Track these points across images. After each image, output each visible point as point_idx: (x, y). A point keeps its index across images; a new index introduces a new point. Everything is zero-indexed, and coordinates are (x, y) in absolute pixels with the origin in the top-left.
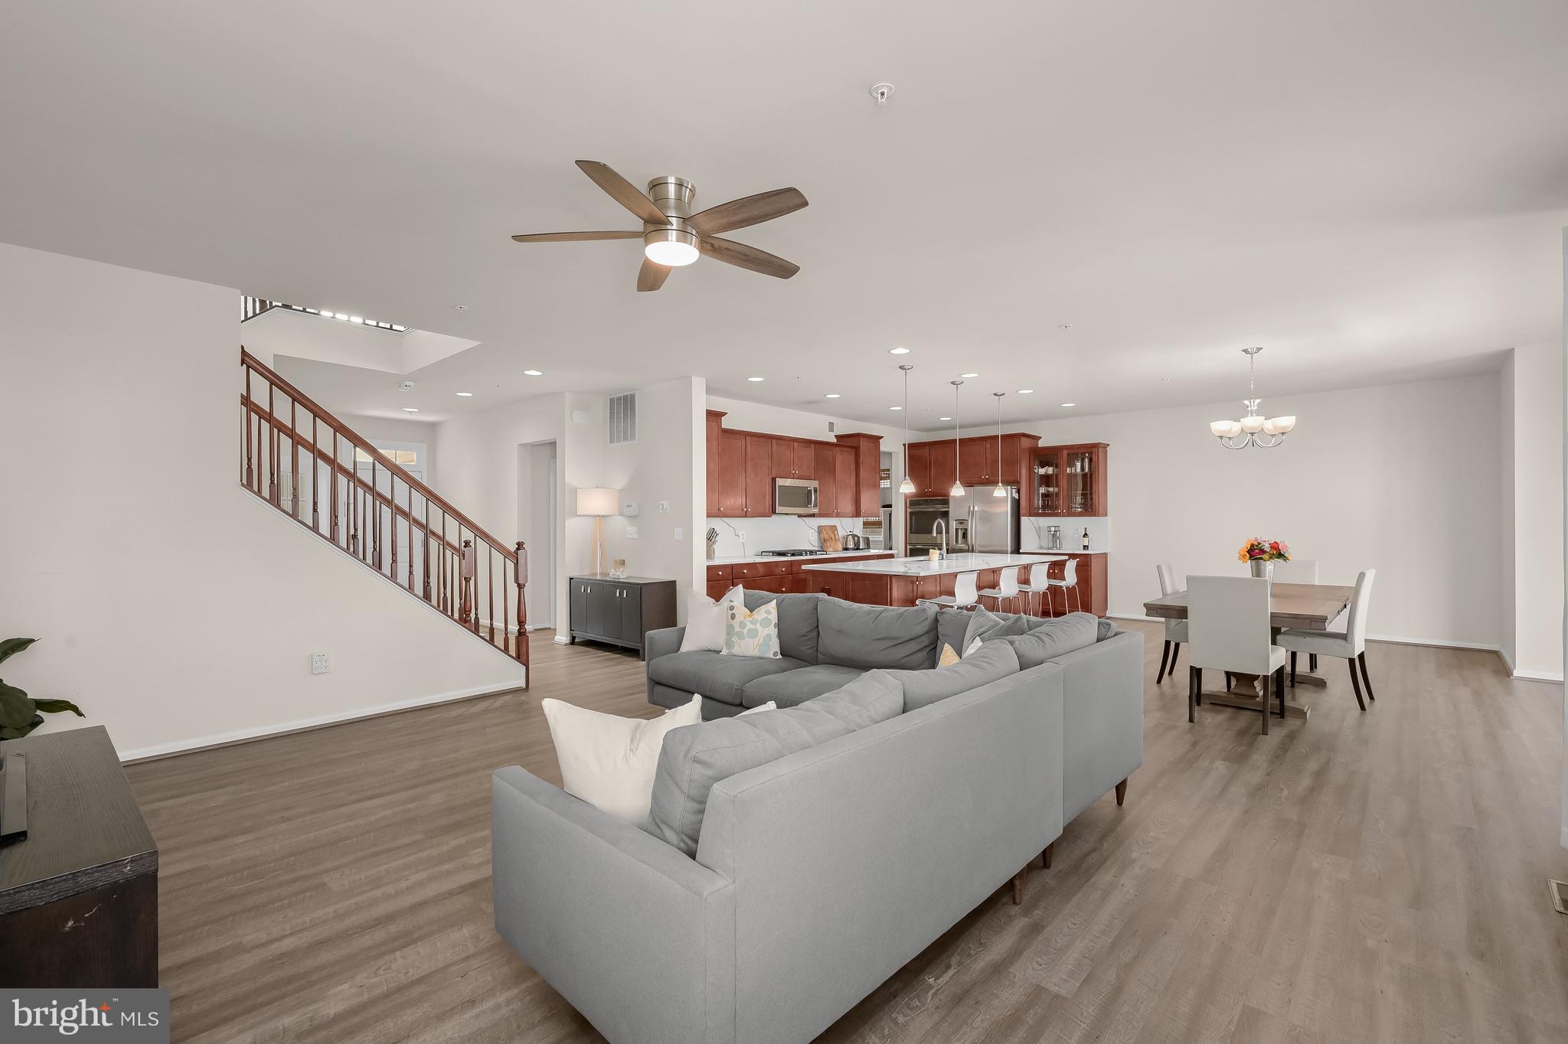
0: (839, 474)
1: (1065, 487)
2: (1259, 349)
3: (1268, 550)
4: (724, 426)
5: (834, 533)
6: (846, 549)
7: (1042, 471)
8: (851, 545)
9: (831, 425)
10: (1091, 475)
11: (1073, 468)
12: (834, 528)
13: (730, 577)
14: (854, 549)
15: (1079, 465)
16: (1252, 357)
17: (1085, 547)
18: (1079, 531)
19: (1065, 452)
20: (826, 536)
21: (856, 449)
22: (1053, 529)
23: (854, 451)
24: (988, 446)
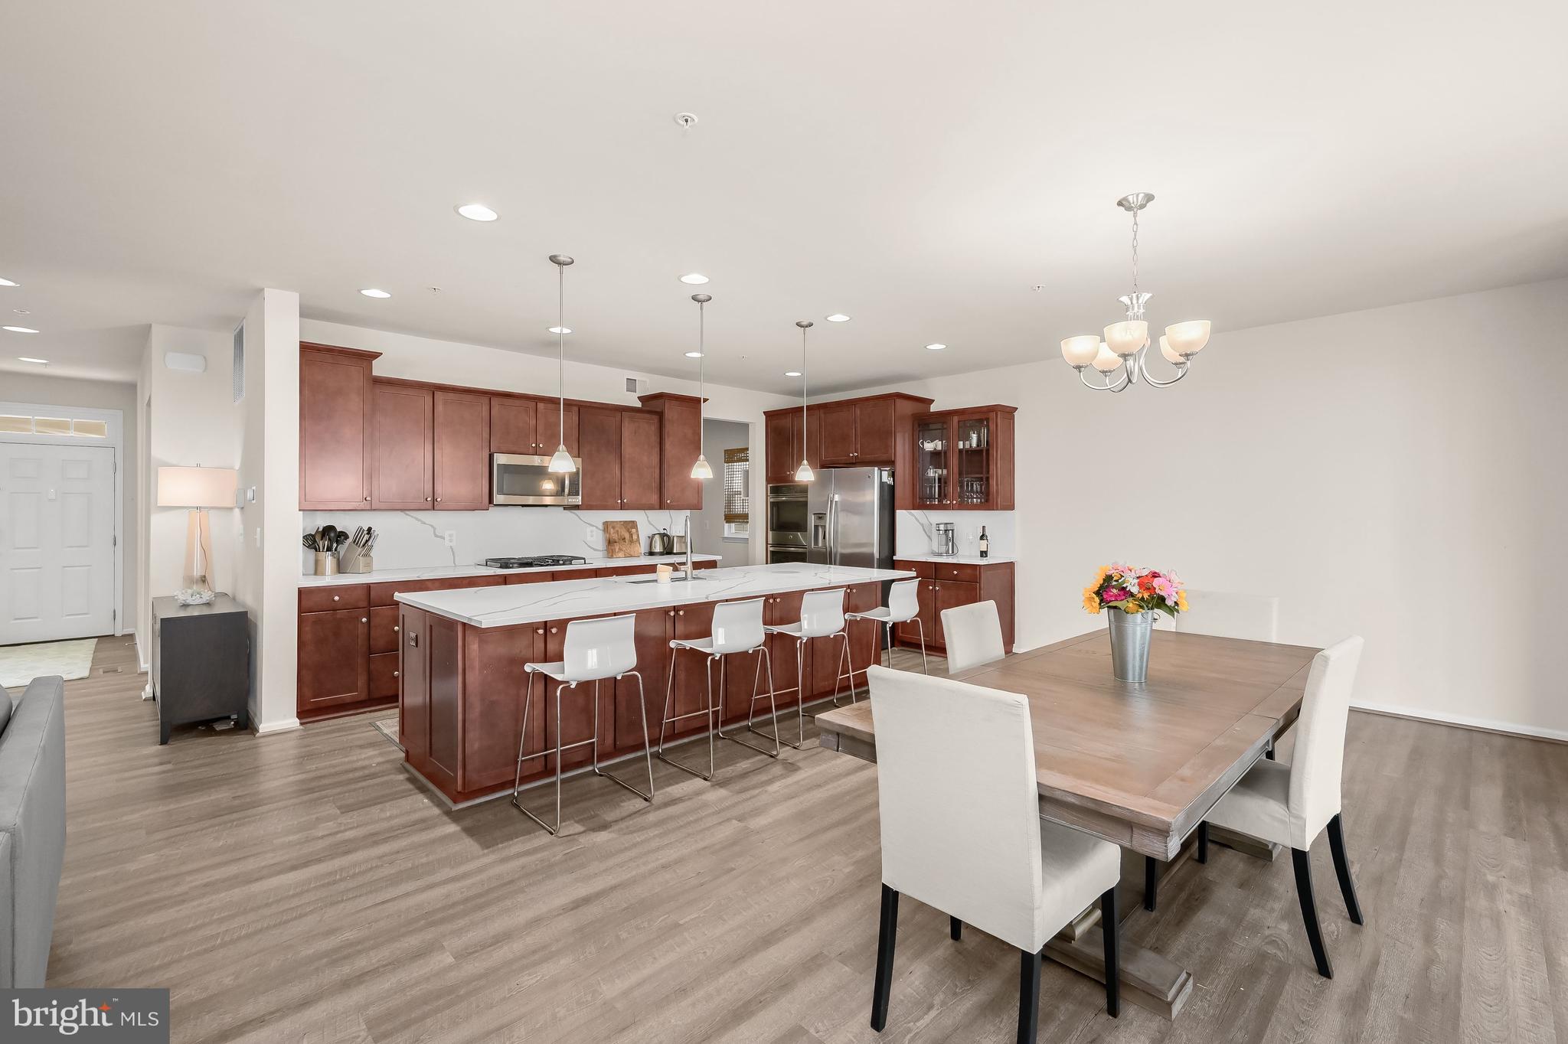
0: (628, 449)
1: (956, 470)
2: (1150, 198)
3: (1135, 590)
4: (376, 372)
5: (630, 532)
6: (651, 554)
7: (929, 446)
8: (658, 548)
9: (631, 384)
10: (988, 451)
11: (967, 443)
12: (633, 524)
13: (364, 604)
14: (662, 554)
15: (974, 437)
16: (1135, 216)
17: (984, 554)
18: (978, 529)
19: (956, 419)
20: (615, 537)
21: (660, 415)
22: (942, 527)
23: (657, 417)
24: (858, 412)
